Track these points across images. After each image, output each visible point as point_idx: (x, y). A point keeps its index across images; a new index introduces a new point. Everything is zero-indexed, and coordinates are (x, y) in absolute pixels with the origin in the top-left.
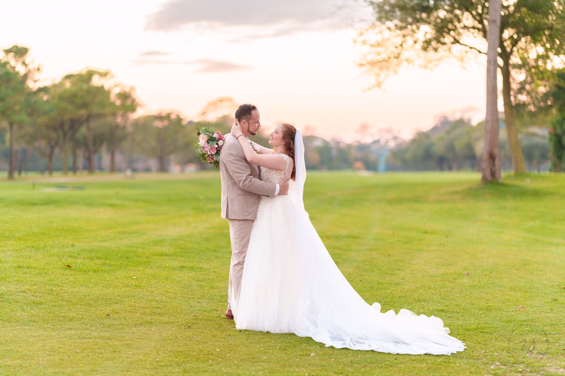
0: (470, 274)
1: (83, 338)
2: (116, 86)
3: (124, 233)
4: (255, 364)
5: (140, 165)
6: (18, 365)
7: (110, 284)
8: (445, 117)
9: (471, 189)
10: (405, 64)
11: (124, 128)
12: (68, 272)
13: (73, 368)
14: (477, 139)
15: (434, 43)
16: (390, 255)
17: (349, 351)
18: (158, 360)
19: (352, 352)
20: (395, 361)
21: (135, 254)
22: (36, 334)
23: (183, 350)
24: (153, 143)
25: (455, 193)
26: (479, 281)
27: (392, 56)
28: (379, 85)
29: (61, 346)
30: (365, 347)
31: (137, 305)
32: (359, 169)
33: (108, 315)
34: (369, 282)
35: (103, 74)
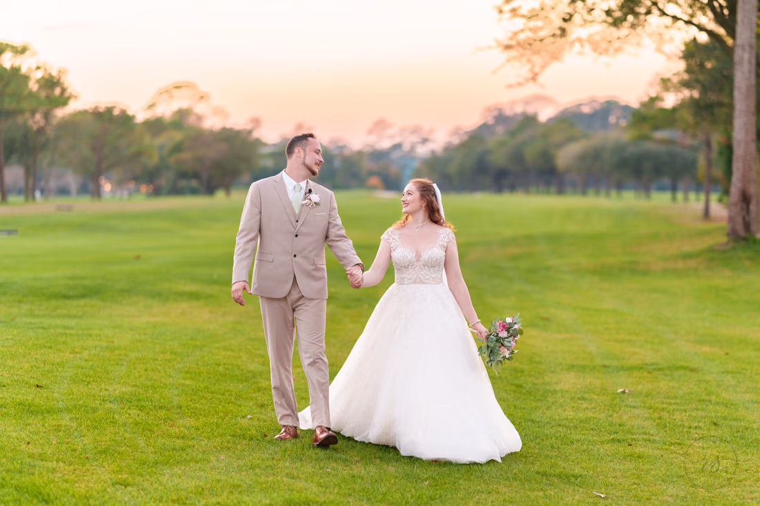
2: (38, 68)
5: (53, 184)
8: (500, 110)
10: (576, 47)
24: (86, 151)
28: (534, 78)
32: (374, 188)
35: (19, 49)
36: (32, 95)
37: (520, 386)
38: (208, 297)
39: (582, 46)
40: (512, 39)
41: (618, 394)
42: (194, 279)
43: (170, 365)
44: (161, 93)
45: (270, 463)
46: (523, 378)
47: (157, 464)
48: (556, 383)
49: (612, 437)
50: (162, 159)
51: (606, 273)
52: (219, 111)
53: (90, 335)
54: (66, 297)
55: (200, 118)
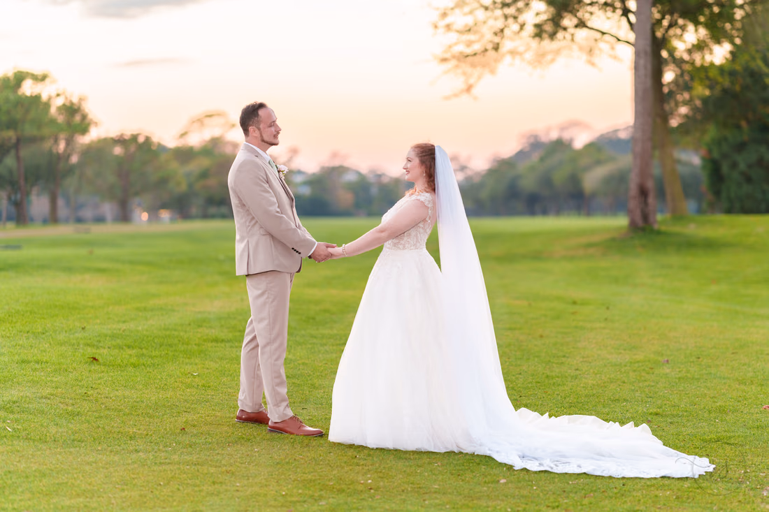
0: (670, 362)
1: (160, 463)
2: (58, 95)
3: (145, 309)
4: (427, 496)
6: (82, 505)
7: (166, 385)
8: (536, 137)
9: (613, 240)
10: (508, 59)
11: (67, 156)
12: (95, 367)
13: (164, 508)
15: (549, 28)
16: (541, 336)
17: (552, 475)
18: (284, 493)
19: (557, 476)
20: (625, 488)
21: (179, 341)
22: (91, 460)
23: (314, 478)
25: (590, 245)
26: (688, 371)
27: (490, 46)
28: (469, 89)
29: (133, 476)
30: (572, 469)
31: (219, 414)
33: (184, 429)
34: (533, 375)
35: (40, 78)
36: (53, 121)
40: (446, 52)
44: (194, 122)
50: (190, 186)
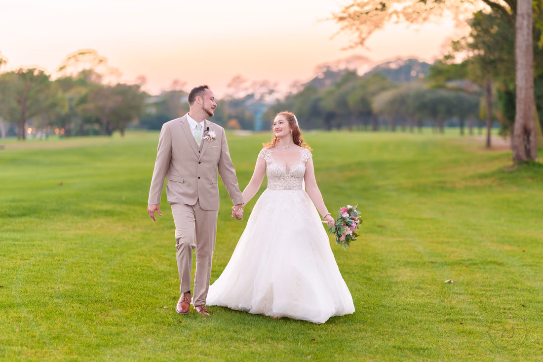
8: (328, 67)
10: (393, 18)
14: (374, 94)
24: (14, 104)
28: (362, 43)
32: (233, 128)
37: (369, 279)
38: (121, 213)
39: (398, 17)
40: (344, 12)
41: (445, 284)
42: (108, 200)
43: (99, 267)
44: (69, 58)
45: (187, 343)
46: (370, 273)
47: (99, 346)
48: (397, 276)
49: (446, 318)
50: (71, 108)
51: (422, 190)
52: (114, 71)
53: (34, 245)
54: (10, 216)
55: (99, 76)
